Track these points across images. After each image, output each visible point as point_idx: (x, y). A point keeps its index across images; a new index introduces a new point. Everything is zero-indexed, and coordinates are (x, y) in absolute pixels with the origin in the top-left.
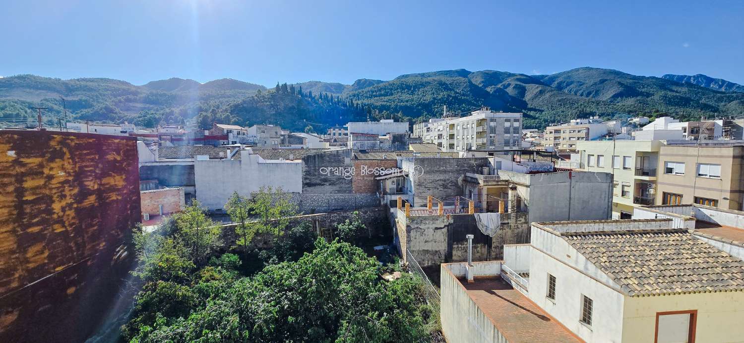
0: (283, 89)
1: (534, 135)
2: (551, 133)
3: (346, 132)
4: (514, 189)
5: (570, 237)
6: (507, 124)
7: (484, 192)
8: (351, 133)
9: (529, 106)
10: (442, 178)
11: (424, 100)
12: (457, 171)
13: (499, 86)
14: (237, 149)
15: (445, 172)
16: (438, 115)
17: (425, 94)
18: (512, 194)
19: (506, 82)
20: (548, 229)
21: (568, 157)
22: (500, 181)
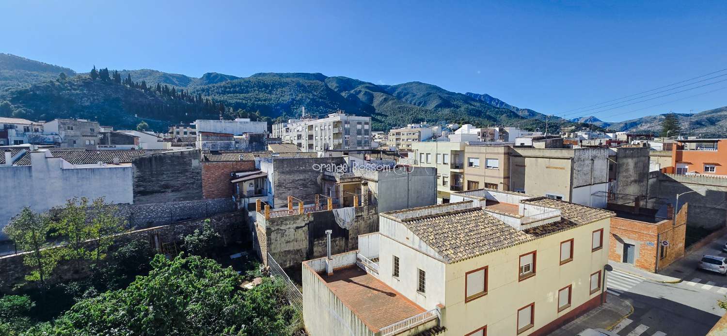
1: (380, 137)
2: (393, 135)
3: (193, 130)
4: (366, 184)
5: (408, 222)
6: (359, 127)
7: (341, 189)
8: (200, 132)
9: (377, 111)
10: (302, 178)
13: (352, 92)
14: (24, 151)
15: (304, 171)
16: (297, 116)
17: (283, 95)
18: (364, 189)
19: (358, 89)
20: (392, 217)
21: (406, 155)
22: (355, 178)
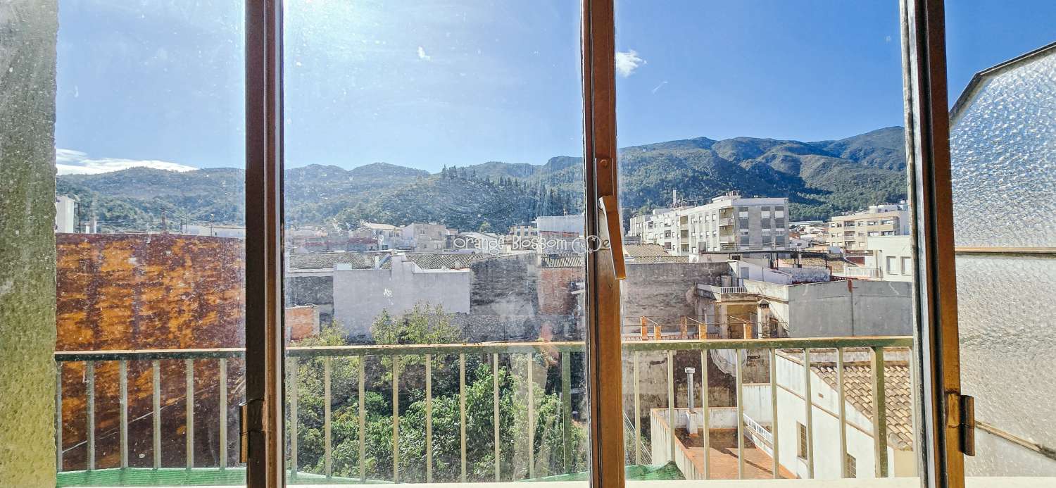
0: (451, 175)
1: (815, 230)
2: (839, 226)
3: (534, 230)
4: (765, 306)
5: (822, 369)
6: (766, 215)
7: (724, 312)
8: (541, 231)
9: (807, 186)
10: (662, 292)
11: (647, 183)
12: (685, 282)
13: (760, 159)
14: (388, 255)
15: (666, 283)
16: (665, 204)
17: (648, 175)
18: (762, 313)
19: (769, 154)
20: (794, 358)
21: (861, 261)
22: (746, 296)
